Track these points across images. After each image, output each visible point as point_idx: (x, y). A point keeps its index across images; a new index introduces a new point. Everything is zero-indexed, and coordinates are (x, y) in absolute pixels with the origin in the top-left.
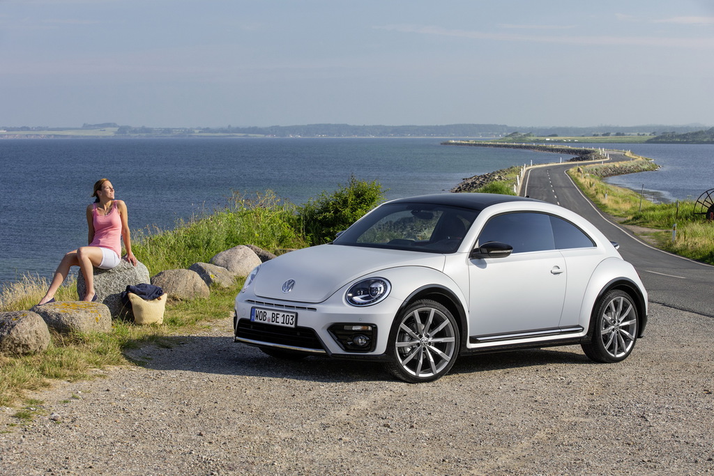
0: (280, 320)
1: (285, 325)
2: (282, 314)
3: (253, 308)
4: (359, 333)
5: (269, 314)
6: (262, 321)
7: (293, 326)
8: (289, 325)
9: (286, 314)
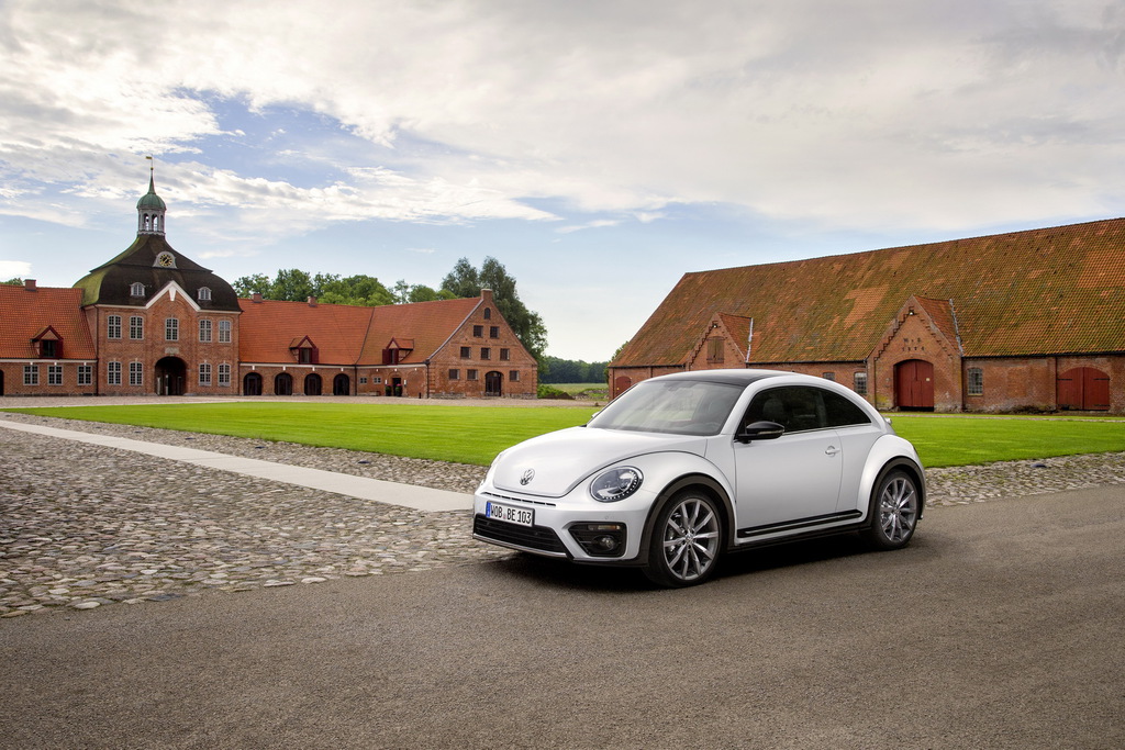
0: (516, 517)
1: (521, 523)
2: (518, 510)
3: (488, 504)
4: (605, 533)
5: (505, 510)
6: (497, 518)
7: (530, 525)
8: (526, 524)
9: (522, 511)
